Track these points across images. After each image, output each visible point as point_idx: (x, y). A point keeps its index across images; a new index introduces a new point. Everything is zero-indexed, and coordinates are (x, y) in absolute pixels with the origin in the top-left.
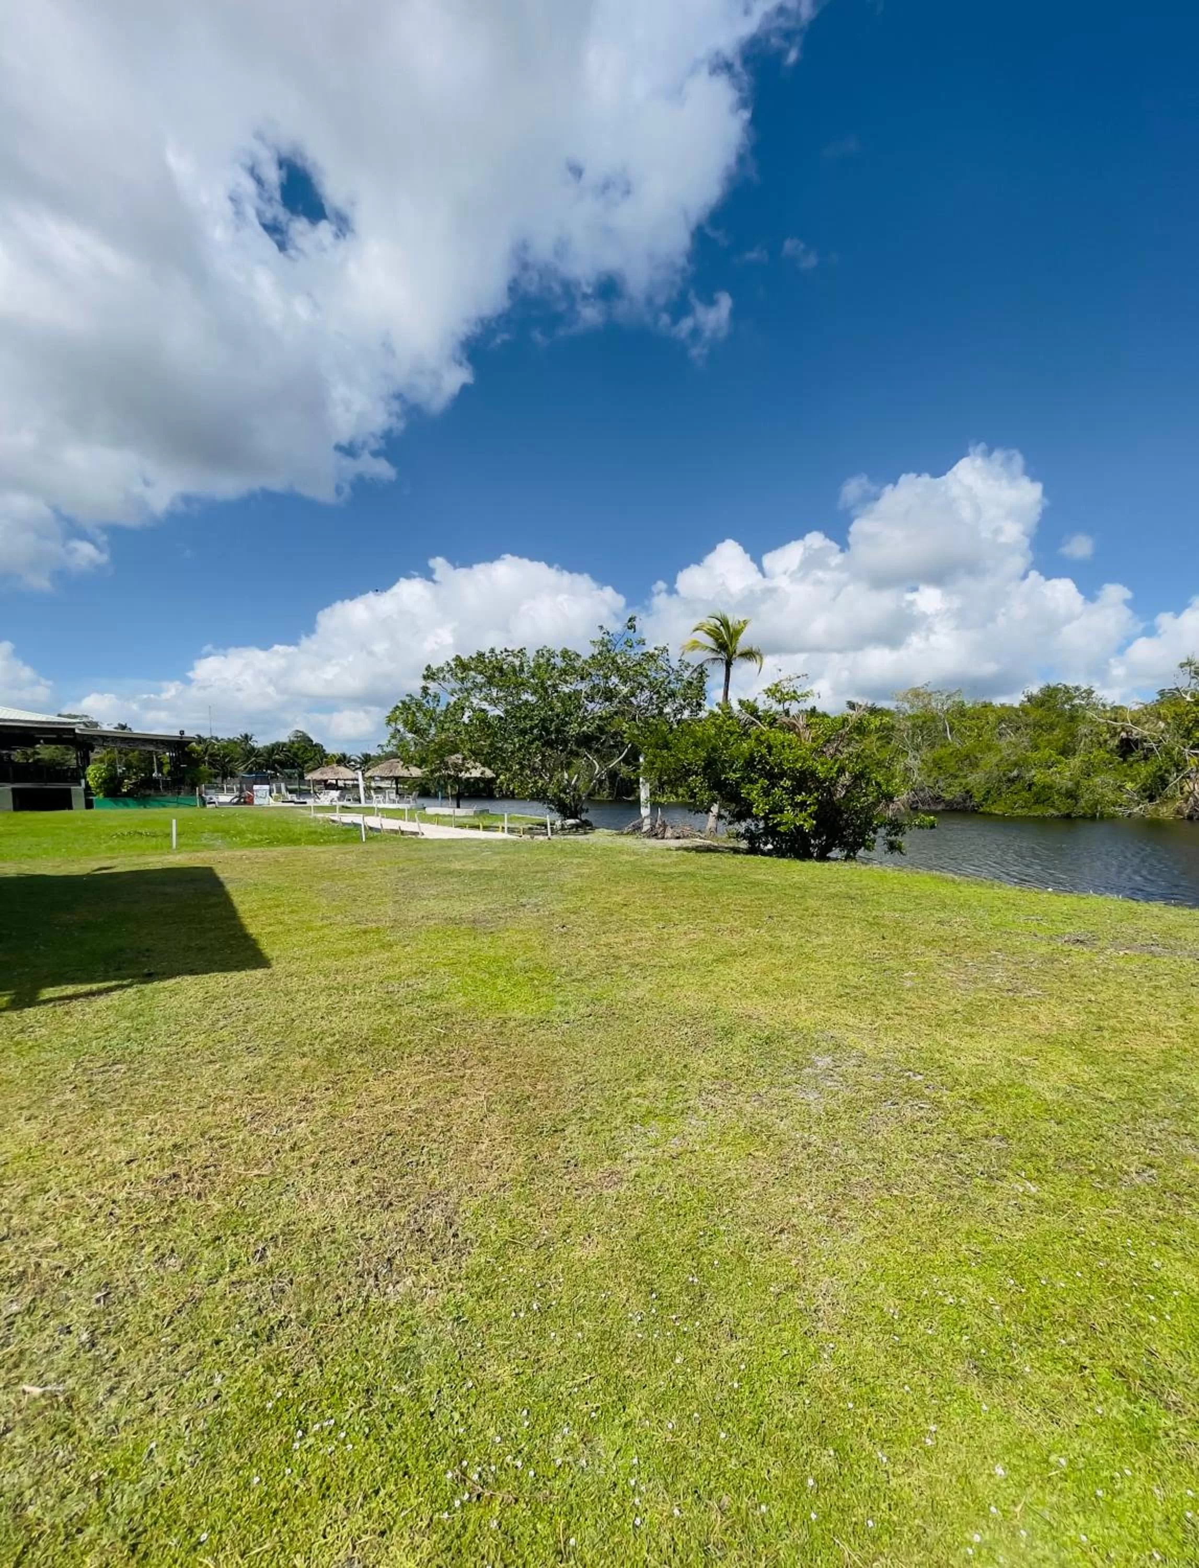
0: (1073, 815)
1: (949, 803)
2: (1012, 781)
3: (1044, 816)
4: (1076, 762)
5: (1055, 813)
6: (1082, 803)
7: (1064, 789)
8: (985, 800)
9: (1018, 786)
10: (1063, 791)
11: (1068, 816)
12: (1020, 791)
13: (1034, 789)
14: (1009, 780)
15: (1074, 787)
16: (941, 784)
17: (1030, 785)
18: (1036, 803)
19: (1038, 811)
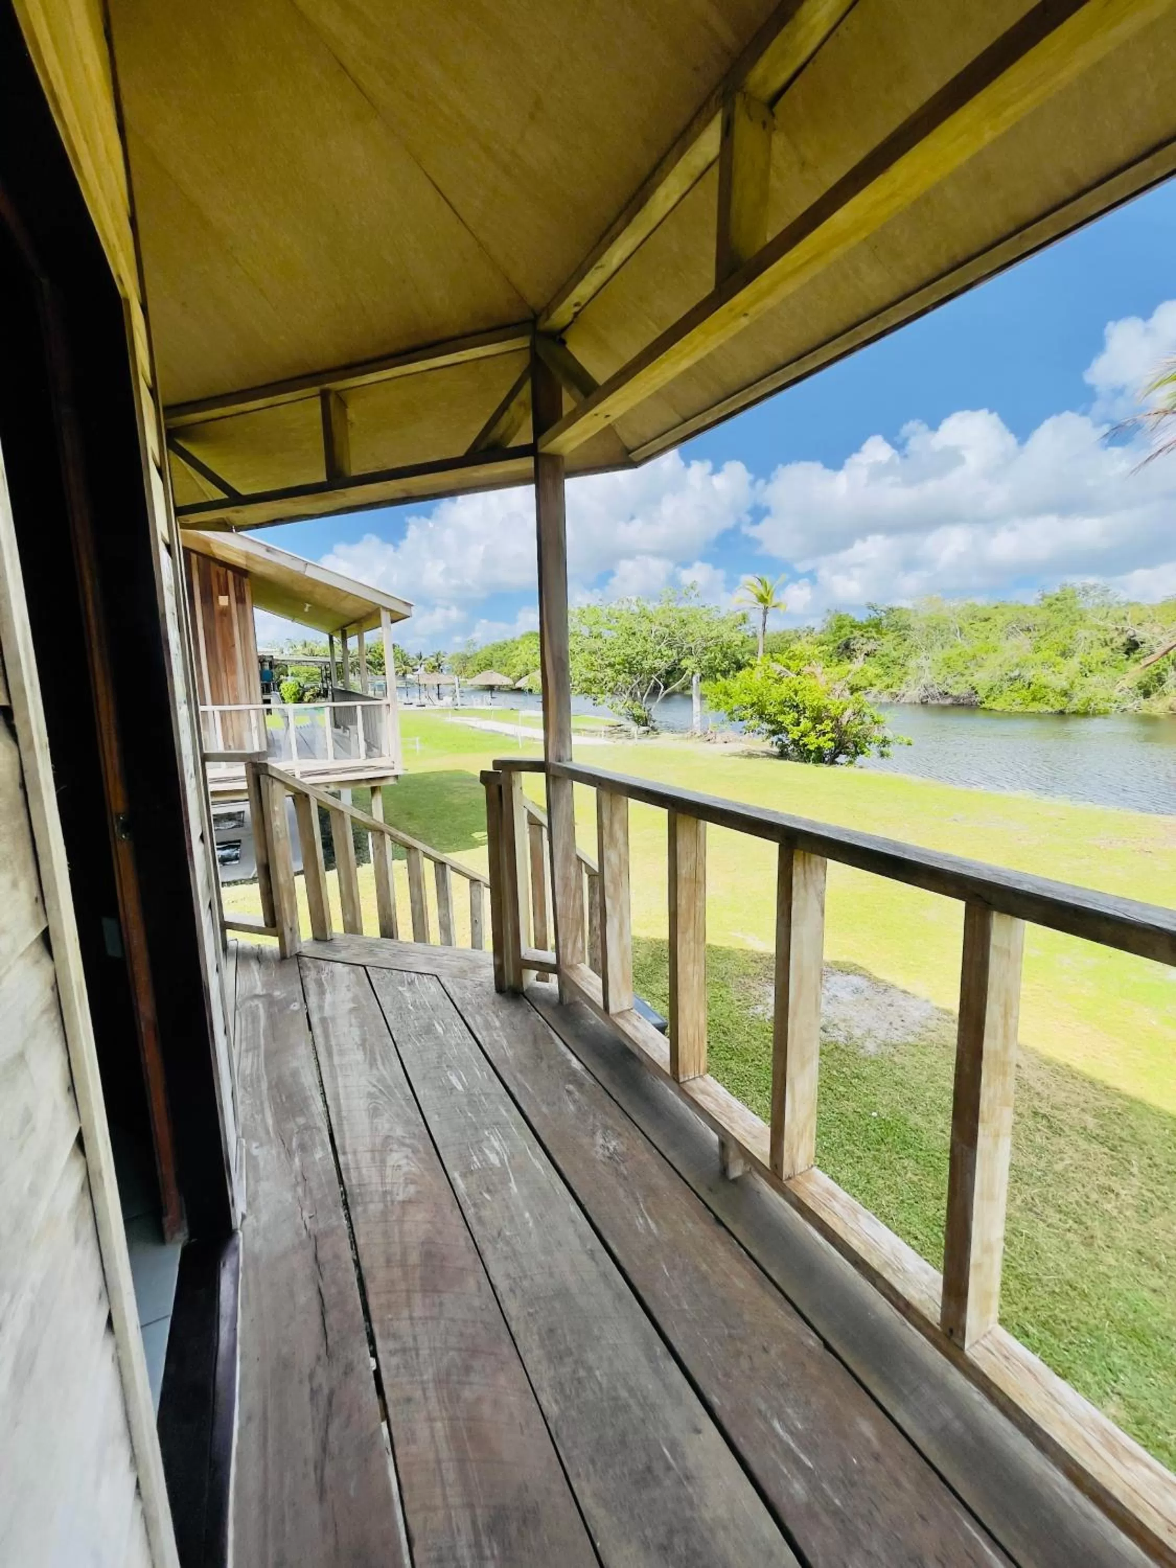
0: (1067, 711)
1: (957, 698)
2: (1013, 680)
3: (1039, 713)
4: (1073, 664)
5: (1050, 710)
6: (1075, 701)
7: (1059, 688)
8: (987, 697)
9: (1018, 684)
10: (1058, 690)
11: (1062, 712)
12: (1020, 689)
13: (1032, 687)
14: (1011, 679)
15: (1068, 687)
16: (950, 681)
17: (1030, 684)
18: (1033, 700)
19: (1035, 707)
